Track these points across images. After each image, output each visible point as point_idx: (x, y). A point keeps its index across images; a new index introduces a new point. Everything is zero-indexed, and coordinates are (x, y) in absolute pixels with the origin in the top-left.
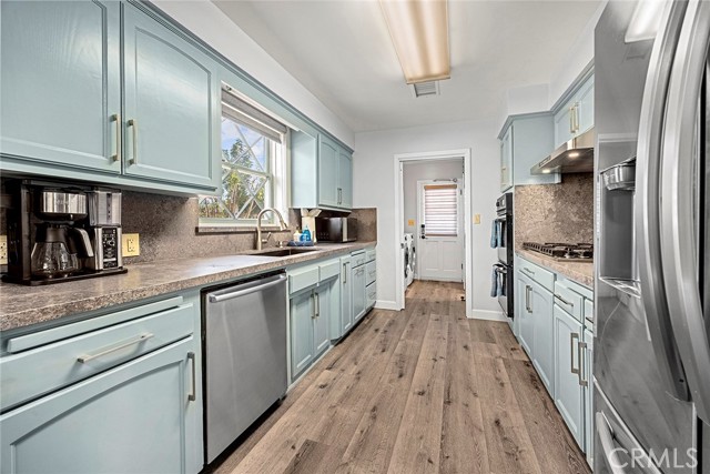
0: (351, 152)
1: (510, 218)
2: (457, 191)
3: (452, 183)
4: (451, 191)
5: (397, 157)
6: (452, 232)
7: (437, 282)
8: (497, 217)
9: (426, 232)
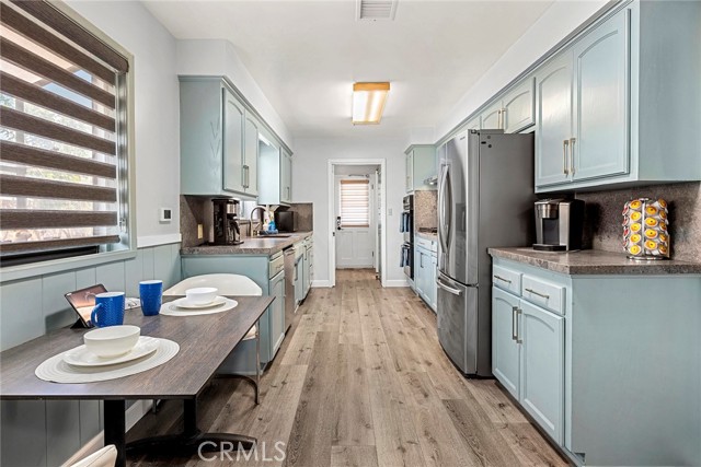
0: (291, 154)
1: (412, 212)
2: (369, 185)
3: (365, 178)
4: (365, 185)
5: (330, 162)
6: (364, 223)
7: (352, 269)
8: (403, 211)
9: (342, 223)
